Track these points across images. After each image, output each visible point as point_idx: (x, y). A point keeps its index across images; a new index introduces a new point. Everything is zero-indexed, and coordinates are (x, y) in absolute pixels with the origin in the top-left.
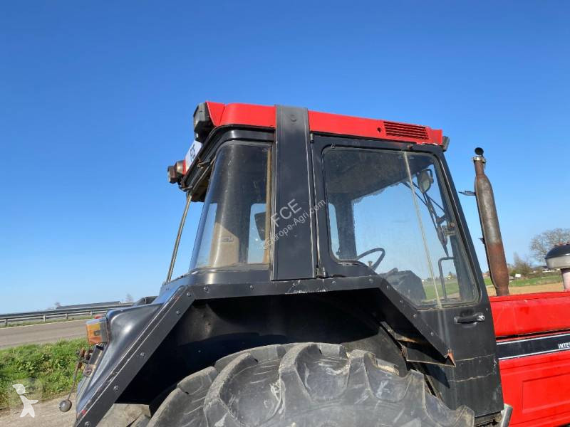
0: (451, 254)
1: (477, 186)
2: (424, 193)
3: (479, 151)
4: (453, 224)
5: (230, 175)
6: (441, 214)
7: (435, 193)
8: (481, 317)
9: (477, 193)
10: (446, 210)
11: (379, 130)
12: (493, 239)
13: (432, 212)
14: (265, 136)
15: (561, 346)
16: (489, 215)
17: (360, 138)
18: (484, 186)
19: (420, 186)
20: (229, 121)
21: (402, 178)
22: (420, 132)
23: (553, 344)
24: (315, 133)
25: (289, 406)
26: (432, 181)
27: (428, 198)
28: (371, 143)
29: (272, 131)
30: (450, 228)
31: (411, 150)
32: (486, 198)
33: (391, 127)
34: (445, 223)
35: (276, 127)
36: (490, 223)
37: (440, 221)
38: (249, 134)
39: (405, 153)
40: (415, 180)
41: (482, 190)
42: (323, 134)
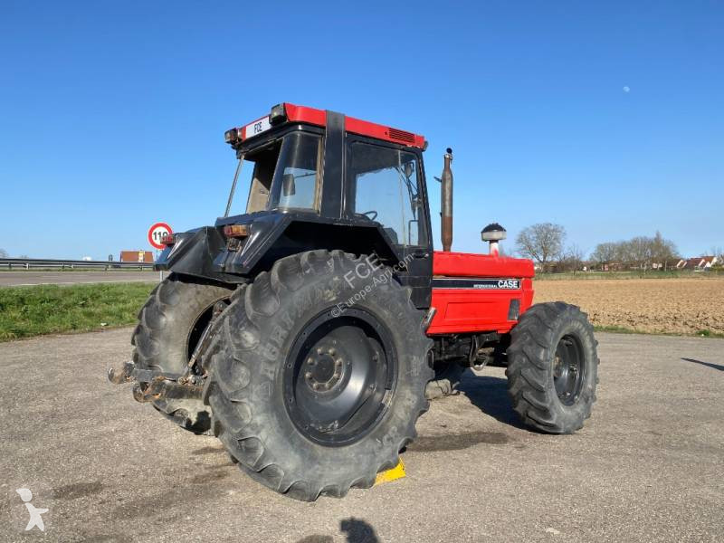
0: (417, 219)
1: (444, 176)
2: (407, 178)
3: (449, 151)
4: (421, 200)
5: (296, 153)
6: (415, 193)
7: (413, 178)
8: (427, 255)
9: (443, 181)
10: (418, 190)
11: (386, 133)
12: (447, 214)
13: (410, 190)
14: (319, 130)
15: (475, 286)
16: (448, 197)
17: (375, 138)
18: (448, 176)
19: (405, 172)
20: (298, 119)
21: (395, 165)
22: (410, 137)
23: (470, 284)
24: (348, 132)
25: (335, 269)
26: (413, 171)
27: (409, 181)
28: (379, 142)
29: (324, 128)
30: (419, 202)
31: (403, 150)
32: (448, 185)
33: (394, 132)
34: (416, 199)
35: (325, 125)
36: (447, 203)
37: (414, 197)
38: (310, 128)
39: (399, 152)
40: (403, 167)
41: (446, 180)
42: (352, 133)
